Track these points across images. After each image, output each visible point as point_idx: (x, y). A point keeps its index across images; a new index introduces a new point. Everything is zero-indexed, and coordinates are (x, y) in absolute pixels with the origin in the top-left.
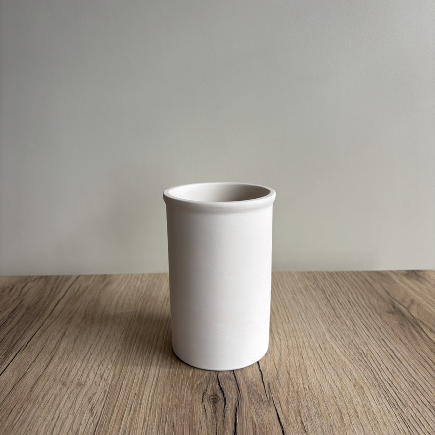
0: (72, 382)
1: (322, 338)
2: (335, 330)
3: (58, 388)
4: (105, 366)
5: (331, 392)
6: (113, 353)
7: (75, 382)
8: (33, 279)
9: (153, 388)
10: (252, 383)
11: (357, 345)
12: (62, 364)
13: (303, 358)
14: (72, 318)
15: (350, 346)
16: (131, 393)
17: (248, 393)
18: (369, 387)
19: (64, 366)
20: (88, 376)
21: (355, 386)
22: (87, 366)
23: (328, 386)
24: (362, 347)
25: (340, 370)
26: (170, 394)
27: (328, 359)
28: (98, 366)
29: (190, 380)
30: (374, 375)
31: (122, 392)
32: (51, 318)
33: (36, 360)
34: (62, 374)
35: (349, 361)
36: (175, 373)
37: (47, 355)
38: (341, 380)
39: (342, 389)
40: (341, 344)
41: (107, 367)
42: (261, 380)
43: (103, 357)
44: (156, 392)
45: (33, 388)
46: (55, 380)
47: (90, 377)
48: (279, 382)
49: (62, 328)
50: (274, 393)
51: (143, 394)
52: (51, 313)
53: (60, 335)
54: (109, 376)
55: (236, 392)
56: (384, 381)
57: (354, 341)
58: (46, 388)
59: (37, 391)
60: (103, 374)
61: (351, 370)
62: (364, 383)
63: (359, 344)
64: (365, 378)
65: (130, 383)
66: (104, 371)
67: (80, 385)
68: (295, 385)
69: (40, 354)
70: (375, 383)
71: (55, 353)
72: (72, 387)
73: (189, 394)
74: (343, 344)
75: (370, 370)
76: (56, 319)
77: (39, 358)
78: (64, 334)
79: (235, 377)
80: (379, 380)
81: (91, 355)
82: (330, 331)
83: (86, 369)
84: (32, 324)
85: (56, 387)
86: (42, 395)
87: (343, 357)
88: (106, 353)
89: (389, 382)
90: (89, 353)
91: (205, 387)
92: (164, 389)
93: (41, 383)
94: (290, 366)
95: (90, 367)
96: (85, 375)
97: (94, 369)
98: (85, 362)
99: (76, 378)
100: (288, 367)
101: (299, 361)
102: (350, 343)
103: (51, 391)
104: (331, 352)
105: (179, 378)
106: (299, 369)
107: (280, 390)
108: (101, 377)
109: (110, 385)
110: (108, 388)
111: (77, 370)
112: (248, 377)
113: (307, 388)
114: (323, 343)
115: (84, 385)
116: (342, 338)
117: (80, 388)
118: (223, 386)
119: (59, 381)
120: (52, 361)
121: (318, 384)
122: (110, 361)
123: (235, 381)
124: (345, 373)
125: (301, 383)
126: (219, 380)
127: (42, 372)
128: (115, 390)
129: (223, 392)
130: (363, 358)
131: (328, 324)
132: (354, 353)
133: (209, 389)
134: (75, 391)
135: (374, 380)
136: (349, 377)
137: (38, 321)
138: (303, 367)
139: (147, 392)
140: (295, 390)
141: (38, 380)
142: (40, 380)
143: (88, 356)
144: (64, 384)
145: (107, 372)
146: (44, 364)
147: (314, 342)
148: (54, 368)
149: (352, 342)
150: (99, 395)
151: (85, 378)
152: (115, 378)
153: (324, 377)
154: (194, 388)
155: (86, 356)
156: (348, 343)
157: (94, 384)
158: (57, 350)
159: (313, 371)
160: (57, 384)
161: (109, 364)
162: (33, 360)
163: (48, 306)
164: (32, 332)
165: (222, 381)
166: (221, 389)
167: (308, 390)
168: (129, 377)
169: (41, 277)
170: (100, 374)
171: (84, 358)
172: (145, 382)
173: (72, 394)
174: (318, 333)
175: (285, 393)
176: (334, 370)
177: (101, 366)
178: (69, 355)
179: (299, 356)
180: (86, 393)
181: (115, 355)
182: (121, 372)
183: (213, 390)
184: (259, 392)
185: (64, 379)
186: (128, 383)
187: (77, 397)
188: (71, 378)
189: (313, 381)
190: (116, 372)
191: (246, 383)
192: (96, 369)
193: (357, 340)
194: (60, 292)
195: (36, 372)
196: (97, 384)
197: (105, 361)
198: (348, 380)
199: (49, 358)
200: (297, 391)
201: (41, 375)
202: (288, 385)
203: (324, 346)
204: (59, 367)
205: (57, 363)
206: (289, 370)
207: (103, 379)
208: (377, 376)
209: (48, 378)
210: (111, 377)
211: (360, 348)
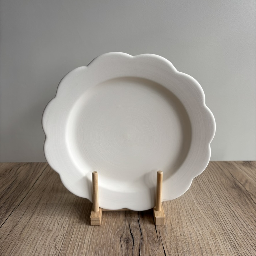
0: (44, 229)
1: (192, 203)
2: (200, 199)
3: (36, 232)
4: (64, 219)
5: (196, 237)
6: (68, 211)
7: (46, 229)
8: (23, 165)
9: (91, 233)
10: (150, 231)
11: (212, 208)
12: (39, 218)
13: (180, 216)
14: (45, 189)
15: (208, 208)
16: (79, 236)
17: (147, 237)
18: (219, 234)
19: (40, 219)
20: (54, 225)
21: (211, 234)
22: (53, 219)
23: (194, 234)
24: (215, 209)
25: (202, 224)
26: (101, 237)
27: (195, 216)
28: (60, 219)
29: (114, 229)
30: (222, 227)
31: (73, 235)
32: (33, 189)
33: (24, 215)
34: (39, 223)
35: (208, 218)
36: (105, 224)
37: (30, 212)
38: (202, 229)
39: (203, 235)
40: (203, 207)
41: (65, 220)
42: (155, 229)
43: (63, 213)
44: (94, 236)
45: (22, 232)
46: (35, 228)
47: (55, 225)
48: (166, 231)
49: (39, 195)
50: (163, 237)
51: (86, 236)
52: (33, 186)
53: (38, 200)
54: (66, 225)
55: (140, 236)
56: (228, 230)
57: (211, 206)
58: (29, 232)
59: (24, 234)
60: (63, 224)
61: (208, 223)
62: (216, 232)
63: (214, 207)
64: (217, 229)
65: (78, 230)
66: (63, 222)
67: (49, 231)
68: (175, 233)
69: (26, 211)
70: (223, 232)
71: (35, 210)
72: (45, 232)
73: (112, 237)
74: (204, 207)
75: (220, 224)
76: (36, 189)
77: (26, 213)
78: (40, 199)
79: (140, 227)
80: (225, 230)
81: (56, 212)
82: (197, 199)
83: (53, 221)
84: (22, 192)
85: (35, 232)
86: (27, 236)
87: (204, 216)
88: (65, 211)
89: (231, 232)
90: (55, 211)
91: (122, 233)
92: (98, 234)
93: (26, 229)
94: (172, 221)
95: (55, 220)
96: (52, 225)
97: (57, 221)
98: (52, 217)
99: (47, 226)
100: (171, 222)
101: (178, 218)
102: (208, 207)
103: (32, 234)
104: (197, 212)
105: (107, 227)
106: (177, 222)
107: (166, 236)
108: (62, 226)
109: (67, 231)
110: (65, 233)
111: (47, 221)
112: (147, 227)
113: (182, 235)
114: (193, 206)
115: (51, 231)
116: (204, 203)
117: (49, 233)
118: (133, 233)
119: (37, 228)
120: (33, 216)
121: (189, 232)
122: (67, 216)
123: (140, 229)
124: (205, 225)
125: (179, 231)
126: (130, 229)
127: (27, 222)
128: (69, 234)
129: (132, 236)
130: (216, 216)
131: (196, 195)
132: (211, 213)
133: (124, 234)
134: (46, 234)
135: (222, 230)
136: (207, 228)
137: (26, 190)
138: (180, 221)
139: (88, 236)
140: (175, 236)
141: (24, 227)
142: (26, 227)
143: (54, 212)
144: (40, 230)
145: (65, 223)
146: (28, 217)
147: (187, 205)
148: (34, 220)
149: (210, 206)
150: (60, 237)
151: (52, 226)
152: (69, 227)
153: (192, 228)
154: (116, 234)
155: (53, 213)
156: (207, 206)
157: (57, 230)
158: (36, 209)
159: (186, 224)
160: (36, 230)
161: (66, 218)
162: (22, 215)
163: (32, 181)
164: (22, 197)
165: (132, 230)
166: (131, 234)
167: (183, 236)
168: (78, 226)
169: (28, 163)
170: (61, 224)
171: (52, 214)
172: (87, 229)
173: (44, 236)
174: (189, 200)
175: (169, 238)
176: (199, 223)
177: (61, 219)
178: (43, 212)
179: (178, 214)
180: (53, 236)
181: (70, 212)
182: (73, 223)
183: (127, 235)
184: (154, 237)
185: (40, 227)
186: (77, 230)
187: (47, 238)
188: (44, 226)
189: (186, 230)
190: (70, 223)
191: (146, 231)
192: (59, 221)
193: (213, 204)
194: (39, 172)
195: (23, 222)
196: (59, 230)
197: (64, 216)
198: (206, 230)
199: (32, 214)
200: (176, 236)
201: (27, 224)
202: (171, 233)
203: (193, 208)
204: (37, 220)
205: (36, 217)
206: (172, 223)
207: (62, 227)
208: (224, 228)
209: (31, 226)
210: (67, 226)
211: (214, 210)
